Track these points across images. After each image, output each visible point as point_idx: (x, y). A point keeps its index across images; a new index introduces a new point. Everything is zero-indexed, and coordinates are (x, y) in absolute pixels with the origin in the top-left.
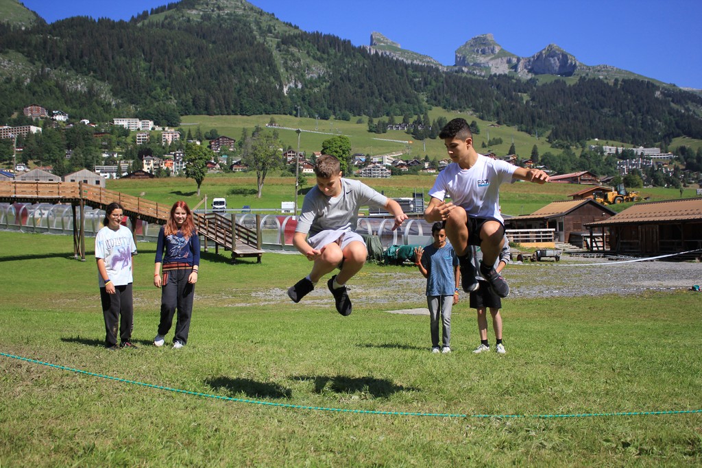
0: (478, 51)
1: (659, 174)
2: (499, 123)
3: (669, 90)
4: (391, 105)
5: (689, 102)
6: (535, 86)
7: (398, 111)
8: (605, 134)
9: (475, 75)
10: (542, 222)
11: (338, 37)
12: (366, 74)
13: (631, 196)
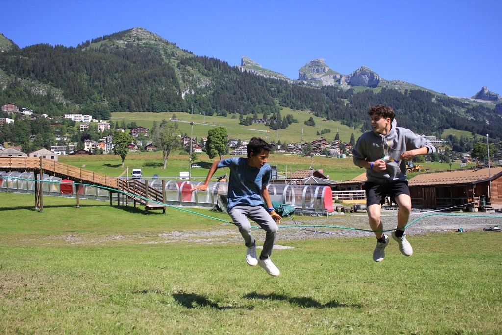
0: (314, 70)
2: (328, 119)
3: (441, 97)
4: (255, 106)
5: (455, 106)
6: (352, 94)
7: (260, 110)
9: (312, 86)
10: (357, 186)
11: (219, 60)
12: (238, 85)
13: (417, 168)
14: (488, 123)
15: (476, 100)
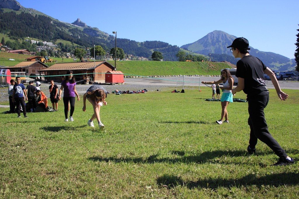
1: (52, 52)
3: (56, 21)
5: (63, 27)
6: (2, 13)
8: (32, 35)
10: (20, 69)
13: (50, 60)
14: (79, 37)
15: (74, 25)
